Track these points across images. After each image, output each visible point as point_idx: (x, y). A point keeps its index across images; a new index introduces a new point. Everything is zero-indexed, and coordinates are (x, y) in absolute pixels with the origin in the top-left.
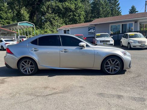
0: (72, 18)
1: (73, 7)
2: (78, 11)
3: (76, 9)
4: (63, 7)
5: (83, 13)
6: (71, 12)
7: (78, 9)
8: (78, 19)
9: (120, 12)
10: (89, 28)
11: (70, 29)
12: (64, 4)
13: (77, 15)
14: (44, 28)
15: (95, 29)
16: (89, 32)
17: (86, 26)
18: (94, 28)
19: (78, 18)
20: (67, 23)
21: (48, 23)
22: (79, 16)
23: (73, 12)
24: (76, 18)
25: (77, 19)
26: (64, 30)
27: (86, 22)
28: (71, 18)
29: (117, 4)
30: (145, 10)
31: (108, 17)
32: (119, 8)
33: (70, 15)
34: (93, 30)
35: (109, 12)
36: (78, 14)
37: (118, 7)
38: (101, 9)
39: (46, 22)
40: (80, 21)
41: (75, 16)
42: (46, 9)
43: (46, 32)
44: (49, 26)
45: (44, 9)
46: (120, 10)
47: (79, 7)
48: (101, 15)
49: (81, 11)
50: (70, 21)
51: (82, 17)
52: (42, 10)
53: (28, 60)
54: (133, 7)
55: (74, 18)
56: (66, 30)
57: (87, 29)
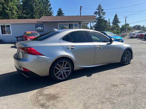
2: (10, 4)
7: (9, 2)
9: (52, 12)
10: (36, 25)
16: (37, 29)
17: (34, 22)
19: (10, 12)
22: (11, 10)
24: (8, 12)
25: (9, 13)
27: (20, 18)
29: (48, 4)
30: (81, 14)
32: (51, 9)
34: (41, 27)
35: (43, 11)
36: (10, 7)
37: (50, 8)
40: (12, 15)
46: (51, 10)
48: (35, 13)
49: (13, 5)
51: (15, 12)
53: (64, 61)
54: (60, 10)
55: (5, 11)
56: (4, 26)
57: (35, 26)
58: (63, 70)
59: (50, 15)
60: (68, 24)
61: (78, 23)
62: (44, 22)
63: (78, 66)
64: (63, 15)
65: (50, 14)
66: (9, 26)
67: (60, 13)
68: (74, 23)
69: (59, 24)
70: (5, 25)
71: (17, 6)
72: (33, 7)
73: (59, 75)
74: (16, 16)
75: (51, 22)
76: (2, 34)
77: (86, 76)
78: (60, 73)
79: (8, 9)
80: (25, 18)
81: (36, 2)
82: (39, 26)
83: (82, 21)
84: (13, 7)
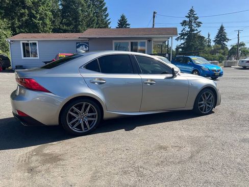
0: (27, 20)
2: (40, 8)
6: (24, 8)
7: (40, 6)
8: (40, 24)
9: (109, 21)
10: (77, 43)
15: (88, 47)
17: (73, 39)
18: (88, 43)
19: (41, 22)
22: (42, 19)
23: (29, 8)
24: (37, 21)
25: (38, 23)
28: (24, 19)
29: (104, 8)
30: (153, 25)
31: (92, 27)
32: (107, 16)
33: (22, 15)
34: (86, 47)
35: (94, 20)
36: (41, 14)
37: (105, 14)
38: (80, 12)
40: (44, 27)
41: (35, 18)
46: (108, 18)
48: (80, 23)
49: (46, 11)
51: (48, 21)
53: (84, 103)
54: (123, 17)
55: (32, 20)
57: (75, 45)
58: (82, 117)
59: (105, 27)
60: (129, 42)
61: (146, 41)
62: (90, 39)
63: (110, 112)
64: (128, 26)
65: (106, 25)
66: (35, 44)
67: (123, 23)
68: (139, 41)
69: (114, 42)
70: (29, 42)
71: (52, 11)
72: (78, 12)
73: (75, 126)
74: (50, 29)
75: (100, 38)
76: (25, 56)
77: (124, 130)
78: (77, 121)
79: (37, 17)
80: (65, 31)
81: (83, 5)
82: (82, 45)
83: (153, 38)
84: (46, 14)
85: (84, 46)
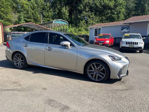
1: (112, 4)
2: (118, 8)
3: (115, 6)
4: (101, 4)
5: (123, 10)
6: (108, 10)
7: (118, 7)
10: (122, 27)
11: (101, 28)
12: (103, 2)
13: (116, 13)
14: (79, 26)
15: (129, 29)
17: (119, 25)
18: (129, 27)
20: (103, 21)
21: (84, 21)
22: (117, 14)
23: (112, 9)
25: (115, 17)
26: (95, 29)
28: (108, 16)
33: (108, 13)
34: (127, 30)
36: (117, 11)
39: (82, 20)
41: (114, 14)
42: (82, 7)
43: (80, 30)
44: (84, 24)
45: (81, 7)
47: (119, 4)
49: (121, 9)
50: (107, 20)
51: (121, 15)
52: (79, 8)
55: (112, 16)
56: (97, 29)
57: (121, 28)
62: (130, 24)
66: (100, 29)
76: (95, 36)
84: (120, 11)
85: (126, 29)
